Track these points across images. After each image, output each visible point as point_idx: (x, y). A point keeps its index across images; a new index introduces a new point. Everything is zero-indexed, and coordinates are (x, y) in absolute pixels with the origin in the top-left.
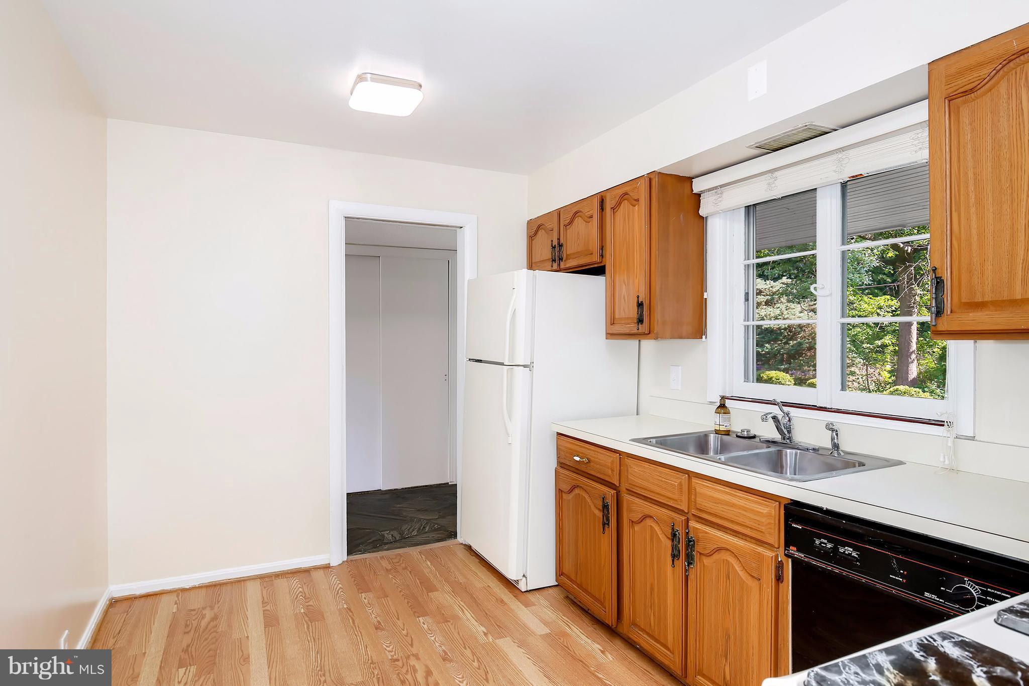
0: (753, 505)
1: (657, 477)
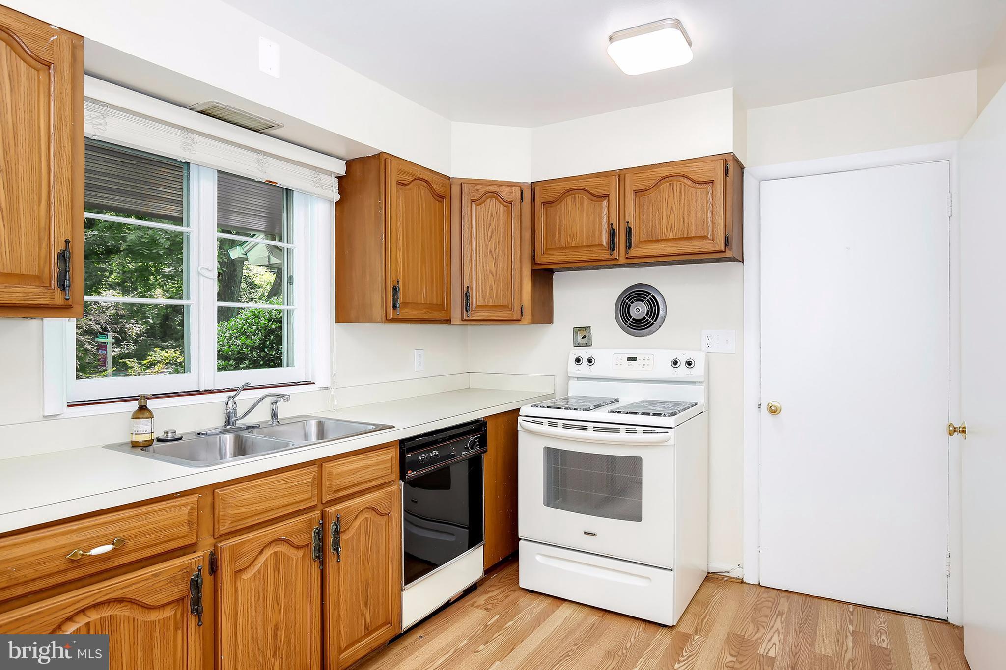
0: (382, 457)
1: (284, 487)
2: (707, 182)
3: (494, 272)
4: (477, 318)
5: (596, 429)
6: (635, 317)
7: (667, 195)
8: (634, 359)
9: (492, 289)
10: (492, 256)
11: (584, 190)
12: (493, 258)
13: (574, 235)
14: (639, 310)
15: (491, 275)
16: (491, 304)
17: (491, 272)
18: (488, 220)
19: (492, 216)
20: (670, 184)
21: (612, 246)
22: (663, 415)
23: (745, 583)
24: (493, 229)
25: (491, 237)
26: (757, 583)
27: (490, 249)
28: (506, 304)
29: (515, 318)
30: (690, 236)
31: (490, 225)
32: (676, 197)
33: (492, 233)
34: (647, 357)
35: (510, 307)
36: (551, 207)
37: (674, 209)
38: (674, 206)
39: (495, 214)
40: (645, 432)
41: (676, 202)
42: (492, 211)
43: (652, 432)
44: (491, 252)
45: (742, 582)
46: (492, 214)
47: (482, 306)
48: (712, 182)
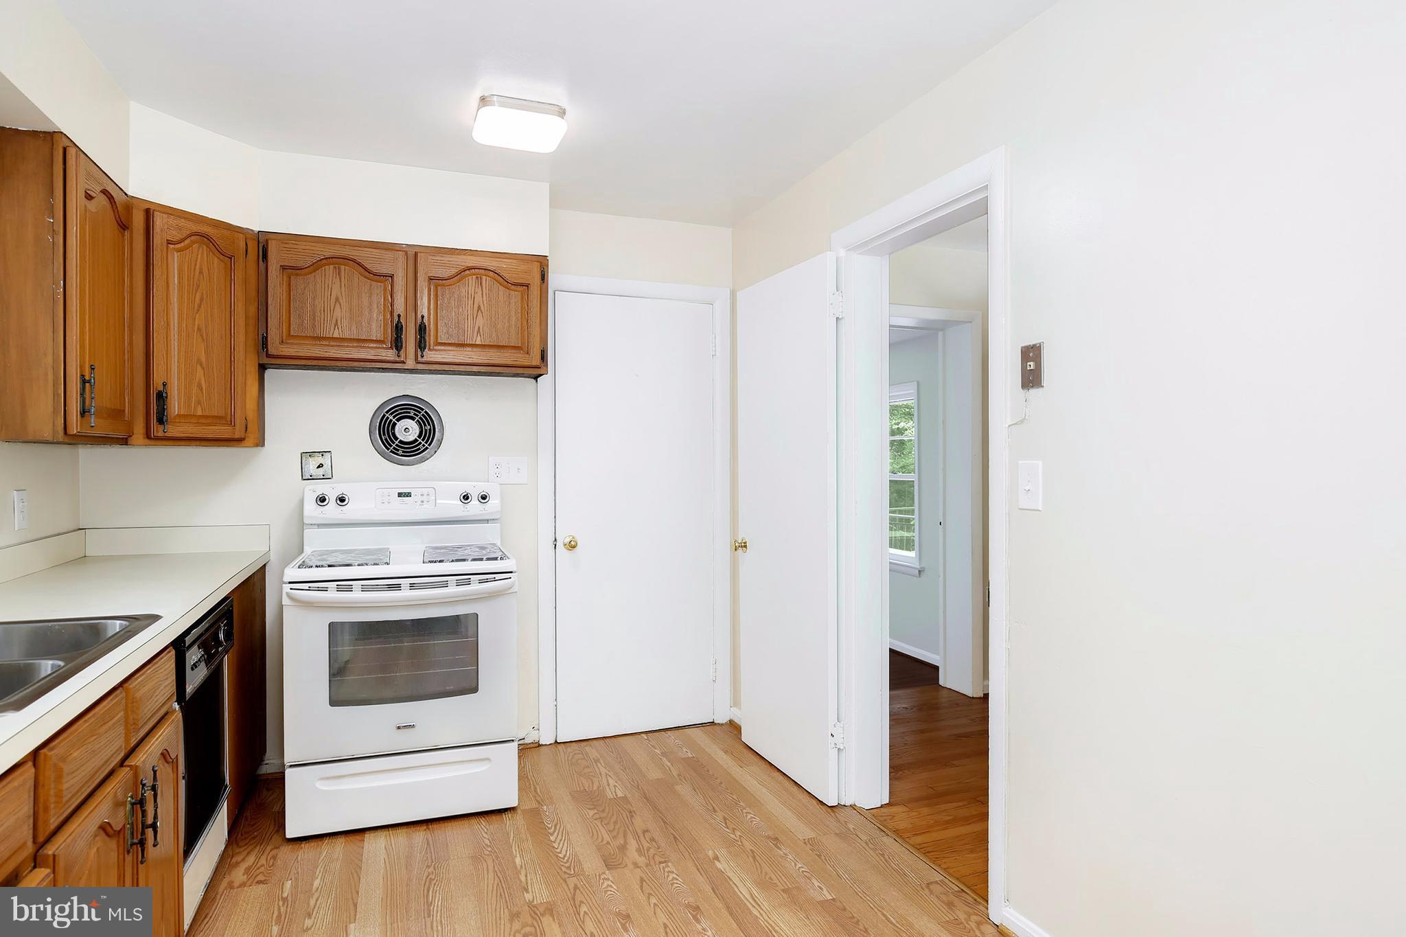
2: (522, 285)
3: (203, 359)
4: (178, 435)
5: (412, 586)
6: (402, 439)
7: (473, 290)
8: (408, 495)
9: (201, 390)
10: (202, 336)
11: (354, 261)
12: (203, 340)
13: (337, 321)
14: (408, 430)
15: (199, 367)
16: (199, 413)
17: (199, 362)
18: (196, 280)
19: (201, 272)
20: (477, 277)
21: (398, 344)
22: (499, 559)
23: (542, 745)
24: (202, 293)
25: (200, 306)
26: (553, 742)
27: (198, 326)
28: (222, 413)
29: (237, 436)
30: (502, 344)
31: (198, 286)
32: (484, 294)
33: (202, 300)
34: (425, 491)
35: (229, 419)
36: (297, 275)
37: (482, 308)
38: (482, 306)
39: (207, 270)
40: (481, 582)
41: (485, 302)
42: (201, 265)
43: (487, 581)
44: (199, 329)
45: (540, 745)
46: (201, 269)
47: (184, 416)
48: (527, 286)
